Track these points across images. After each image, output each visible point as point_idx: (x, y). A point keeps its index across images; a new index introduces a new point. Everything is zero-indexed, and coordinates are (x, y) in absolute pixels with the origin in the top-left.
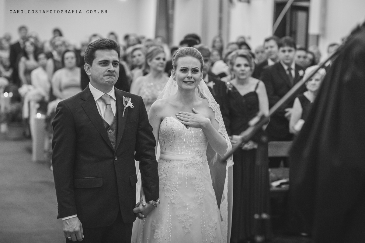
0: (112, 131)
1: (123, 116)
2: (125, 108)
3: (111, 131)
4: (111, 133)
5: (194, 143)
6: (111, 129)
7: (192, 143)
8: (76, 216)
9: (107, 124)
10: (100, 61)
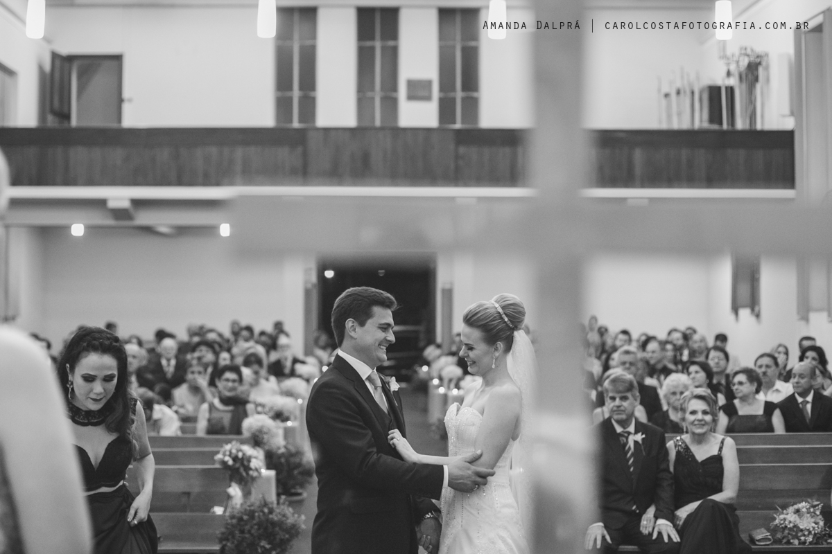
1: (397, 405)
2: (392, 394)
10: (381, 324)
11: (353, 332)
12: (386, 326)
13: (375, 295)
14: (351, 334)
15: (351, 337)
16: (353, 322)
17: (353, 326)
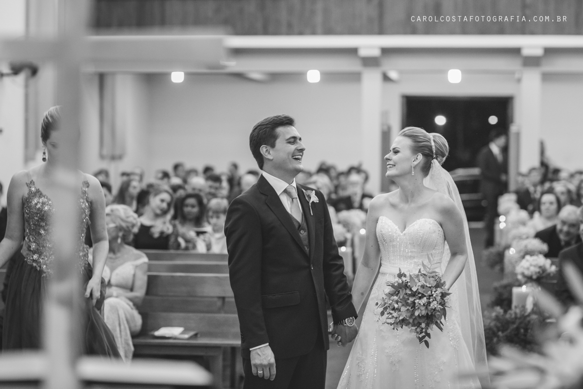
0: (305, 232)
1: (312, 214)
2: (310, 205)
3: (302, 232)
4: (303, 234)
5: (410, 252)
6: (303, 229)
7: (408, 252)
8: (268, 344)
9: (297, 222)
10: (287, 140)
11: (269, 155)
12: (292, 140)
13: (274, 120)
14: (267, 157)
15: (269, 160)
16: (266, 147)
17: (267, 150)
